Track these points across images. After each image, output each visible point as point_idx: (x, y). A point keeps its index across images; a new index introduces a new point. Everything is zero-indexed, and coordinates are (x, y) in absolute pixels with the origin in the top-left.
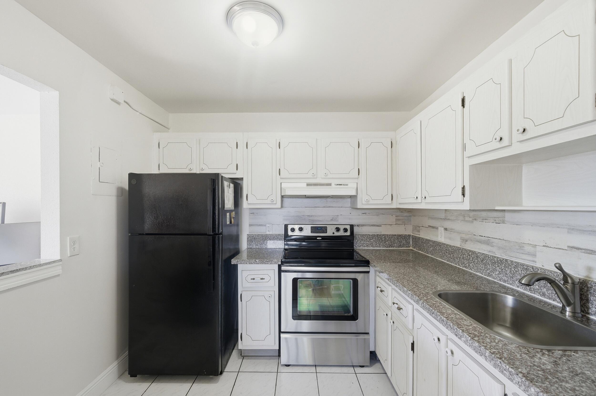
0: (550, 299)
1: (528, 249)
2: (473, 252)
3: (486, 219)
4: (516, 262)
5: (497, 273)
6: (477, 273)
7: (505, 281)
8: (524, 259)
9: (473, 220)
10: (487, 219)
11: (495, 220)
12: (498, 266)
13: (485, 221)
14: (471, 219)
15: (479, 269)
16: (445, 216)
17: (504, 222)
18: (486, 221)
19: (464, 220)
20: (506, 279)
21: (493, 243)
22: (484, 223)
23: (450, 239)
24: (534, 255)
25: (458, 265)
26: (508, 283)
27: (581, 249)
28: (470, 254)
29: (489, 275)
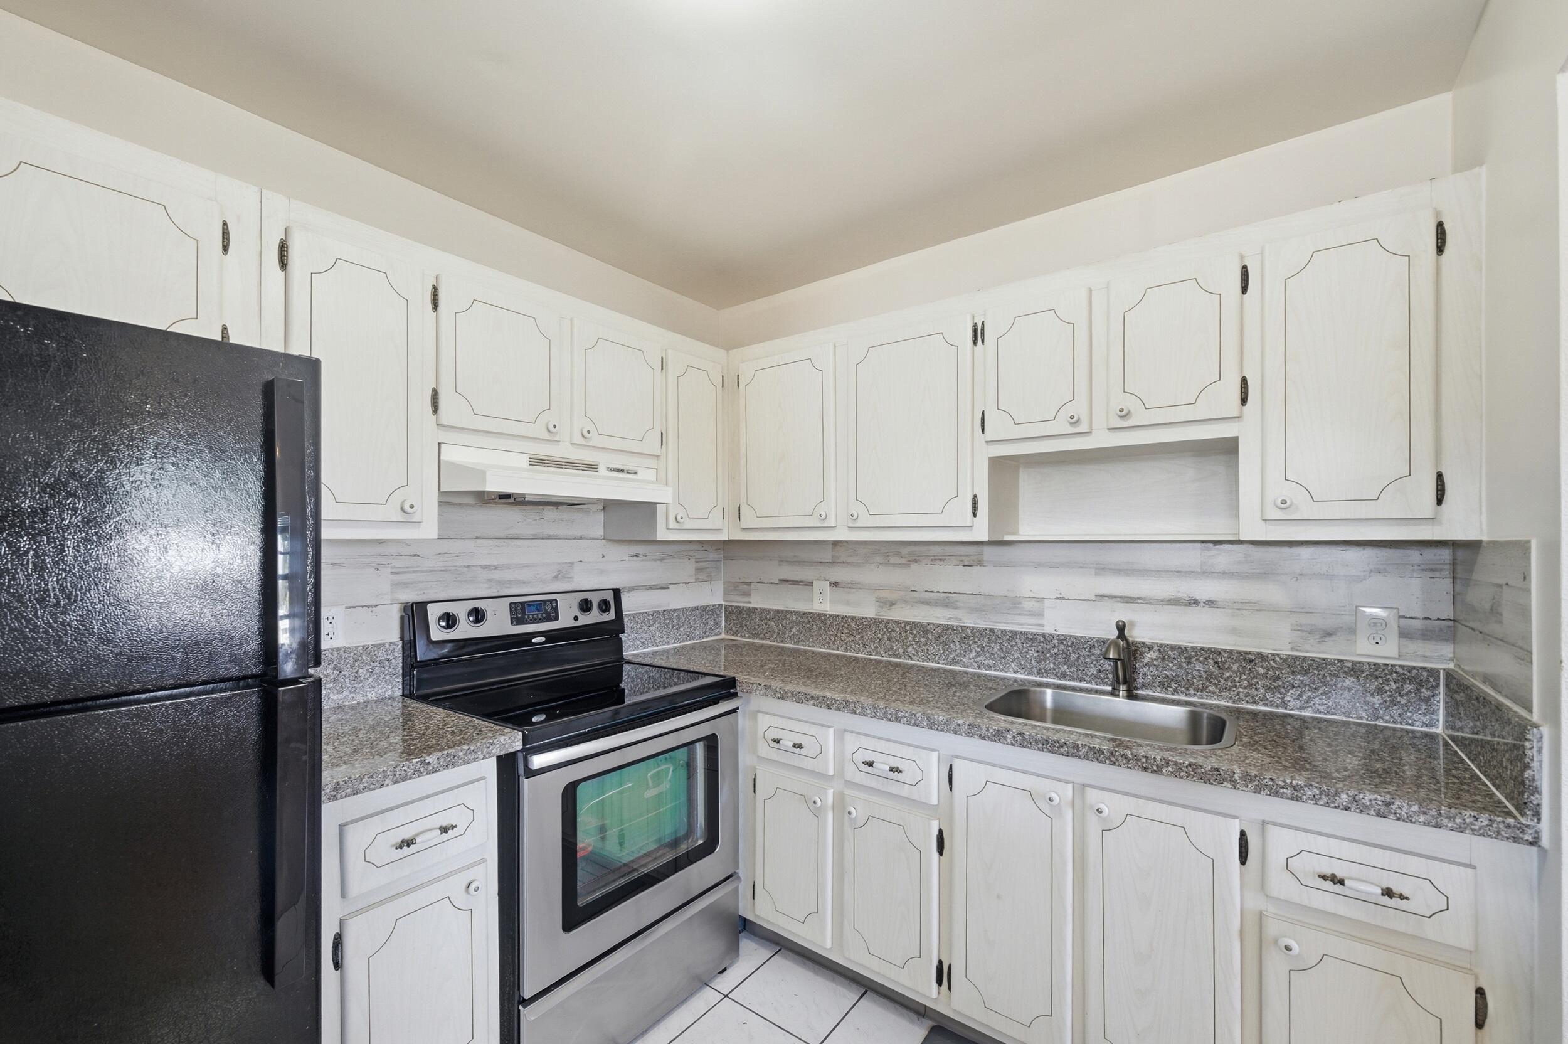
0: (1074, 680)
1: (1028, 605)
2: (916, 625)
3: (941, 560)
4: (1011, 631)
5: (974, 654)
6: (925, 664)
7: (989, 667)
8: (1022, 624)
9: (909, 563)
10: (944, 560)
11: (962, 561)
12: (975, 643)
13: (938, 562)
14: (903, 561)
15: (929, 655)
16: (833, 557)
17: (980, 563)
18: (942, 563)
19: (887, 564)
20: (991, 662)
21: (958, 603)
22: (937, 566)
23: (848, 603)
24: (1040, 615)
25: (875, 655)
26: (995, 670)
27: (1115, 597)
28: (908, 628)
29: (954, 662)
